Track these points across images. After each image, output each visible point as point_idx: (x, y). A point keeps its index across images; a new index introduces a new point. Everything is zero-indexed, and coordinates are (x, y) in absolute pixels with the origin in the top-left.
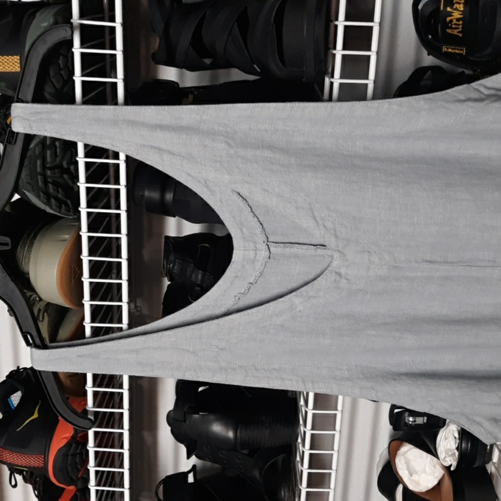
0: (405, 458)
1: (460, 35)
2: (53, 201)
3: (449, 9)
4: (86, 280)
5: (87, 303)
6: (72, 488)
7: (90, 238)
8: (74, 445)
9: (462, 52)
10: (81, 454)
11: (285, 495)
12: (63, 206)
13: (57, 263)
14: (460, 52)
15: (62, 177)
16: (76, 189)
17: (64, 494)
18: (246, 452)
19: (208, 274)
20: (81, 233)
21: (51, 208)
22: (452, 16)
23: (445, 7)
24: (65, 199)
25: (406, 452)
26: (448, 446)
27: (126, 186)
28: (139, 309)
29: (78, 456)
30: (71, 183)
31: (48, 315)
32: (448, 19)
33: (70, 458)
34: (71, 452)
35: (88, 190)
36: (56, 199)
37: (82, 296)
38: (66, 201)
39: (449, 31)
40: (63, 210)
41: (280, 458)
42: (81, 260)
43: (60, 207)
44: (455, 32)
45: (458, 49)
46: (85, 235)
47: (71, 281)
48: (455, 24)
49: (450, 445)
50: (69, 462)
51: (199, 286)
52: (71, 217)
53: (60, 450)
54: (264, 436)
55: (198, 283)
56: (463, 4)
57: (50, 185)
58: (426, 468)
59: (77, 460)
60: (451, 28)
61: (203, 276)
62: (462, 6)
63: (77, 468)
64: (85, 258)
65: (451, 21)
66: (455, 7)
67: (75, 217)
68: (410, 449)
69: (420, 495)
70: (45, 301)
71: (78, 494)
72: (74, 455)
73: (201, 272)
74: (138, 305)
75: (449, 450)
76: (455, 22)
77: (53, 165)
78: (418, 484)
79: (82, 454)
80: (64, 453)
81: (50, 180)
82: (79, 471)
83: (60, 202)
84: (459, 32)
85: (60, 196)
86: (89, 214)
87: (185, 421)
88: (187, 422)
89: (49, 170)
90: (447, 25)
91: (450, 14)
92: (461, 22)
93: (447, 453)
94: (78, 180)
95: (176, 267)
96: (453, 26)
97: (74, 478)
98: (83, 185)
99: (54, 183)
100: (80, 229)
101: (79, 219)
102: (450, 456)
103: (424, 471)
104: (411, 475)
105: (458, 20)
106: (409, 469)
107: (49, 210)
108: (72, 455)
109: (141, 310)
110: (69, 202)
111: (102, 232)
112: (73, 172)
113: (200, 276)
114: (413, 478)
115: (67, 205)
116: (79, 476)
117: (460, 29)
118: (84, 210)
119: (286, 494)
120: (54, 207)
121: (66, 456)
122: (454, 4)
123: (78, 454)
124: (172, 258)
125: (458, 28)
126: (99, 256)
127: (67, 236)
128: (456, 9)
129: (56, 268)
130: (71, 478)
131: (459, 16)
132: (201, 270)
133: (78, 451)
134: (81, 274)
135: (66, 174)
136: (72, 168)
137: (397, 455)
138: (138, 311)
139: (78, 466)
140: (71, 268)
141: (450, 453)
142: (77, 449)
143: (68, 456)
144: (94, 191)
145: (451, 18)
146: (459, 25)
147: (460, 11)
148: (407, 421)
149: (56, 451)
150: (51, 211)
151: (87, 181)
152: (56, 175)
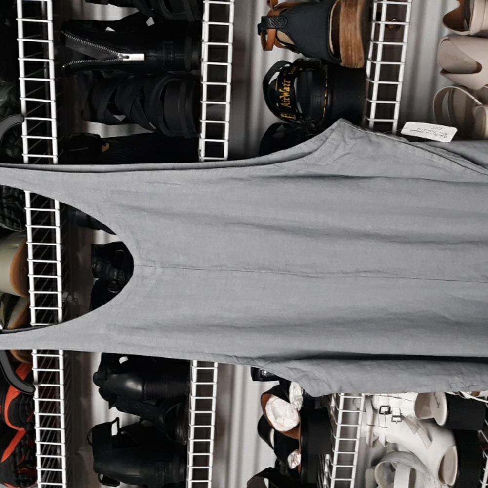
0: (272, 406)
1: (290, 107)
2: (7, 220)
3: (280, 90)
4: (31, 277)
5: (32, 293)
6: (22, 429)
7: (34, 246)
8: (23, 397)
9: (293, 118)
10: (28, 404)
11: (179, 432)
12: (15, 223)
13: (10, 264)
14: (292, 117)
15: (14, 203)
16: (24, 212)
17: (17, 435)
18: (153, 403)
19: (121, 271)
20: (27, 243)
21: (6, 225)
22: (283, 95)
23: (278, 89)
24: (15, 219)
25: (272, 402)
26: (296, 393)
27: (59, 210)
28: (76, 300)
29: (26, 405)
30: (20, 208)
31: (4, 303)
32: (281, 97)
33: (20, 407)
34: (21, 402)
35: (32, 213)
36: (10, 219)
37: (28, 288)
38: (16, 220)
39: (282, 104)
40: (15, 227)
41: (178, 405)
42: (28, 262)
43: (12, 224)
44: (286, 105)
45: (291, 116)
46: (30, 244)
47: (20, 277)
48: (285, 100)
49: (298, 393)
50: (20, 409)
51: (115, 280)
52: (20, 231)
53: (14, 400)
54: (164, 388)
55: (115, 278)
56: (290, 87)
57: (6, 210)
58: (287, 413)
59: (26, 408)
60: (283, 102)
61: (118, 273)
62: (289, 88)
63: (26, 415)
64: (31, 261)
65: (283, 98)
66: (284, 89)
67: (24, 231)
68: (276, 399)
69: (283, 433)
70: (2, 292)
71: (27, 435)
72: (24, 405)
73: (116, 270)
74: (75, 297)
75: (297, 396)
76: (285, 99)
77: (8, 195)
78: (282, 426)
79: (30, 404)
80: (16, 403)
81: (5, 206)
82: (27, 417)
83: (12, 221)
84: (289, 105)
85: (13, 216)
86: (33, 229)
87: (106, 380)
88: (108, 381)
89: (5, 199)
90: (280, 101)
91: (281, 94)
92: (289, 99)
93: (295, 398)
94: (25, 206)
95: (98, 267)
96: (285, 102)
97: (24, 422)
98: (28, 210)
99: (8, 208)
100: (26, 240)
101: (26, 232)
102: (297, 400)
103: (286, 415)
104: (276, 419)
105: (287, 97)
106: (274, 413)
107: (4, 226)
108: (22, 405)
109: (77, 301)
110: (19, 220)
111: (43, 242)
112: (22, 198)
113: (115, 273)
114: (277, 420)
115: (17, 223)
116: (28, 421)
117: (289, 104)
118: (29, 227)
119: (181, 431)
120: (8, 224)
121: (17, 405)
122: (283, 87)
123: (27, 404)
124: (95, 260)
125: (288, 103)
126: (42, 259)
127: (18, 245)
128: (285, 91)
129: (10, 268)
130: (21, 422)
131: (288, 95)
132: (116, 268)
133: (26, 402)
134: (28, 272)
135: (17, 200)
136: (21, 196)
137: (267, 404)
138: (75, 302)
139: (27, 413)
140: (20, 267)
141: (297, 399)
142: (26, 400)
143: (19, 404)
144: (37, 213)
145: (282, 96)
146: (288, 101)
147: (287, 92)
148: (262, 374)
149: (11, 400)
150: (6, 227)
151: (32, 206)
152: (10, 202)
